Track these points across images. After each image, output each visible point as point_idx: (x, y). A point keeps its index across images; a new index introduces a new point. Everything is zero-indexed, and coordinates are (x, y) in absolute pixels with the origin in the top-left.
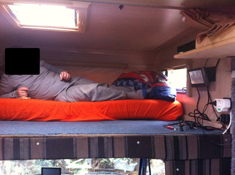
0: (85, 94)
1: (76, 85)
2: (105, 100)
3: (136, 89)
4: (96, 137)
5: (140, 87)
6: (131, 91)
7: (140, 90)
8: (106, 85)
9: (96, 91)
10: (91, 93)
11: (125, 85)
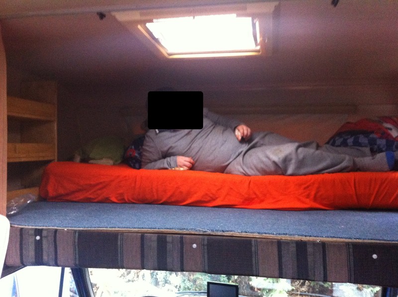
0: (275, 163)
1: (260, 146)
2: (312, 174)
3: (373, 152)
4: (292, 241)
5: (381, 147)
6: (364, 155)
7: (381, 154)
8: (314, 145)
9: (294, 156)
10: (286, 160)
11: (352, 144)
